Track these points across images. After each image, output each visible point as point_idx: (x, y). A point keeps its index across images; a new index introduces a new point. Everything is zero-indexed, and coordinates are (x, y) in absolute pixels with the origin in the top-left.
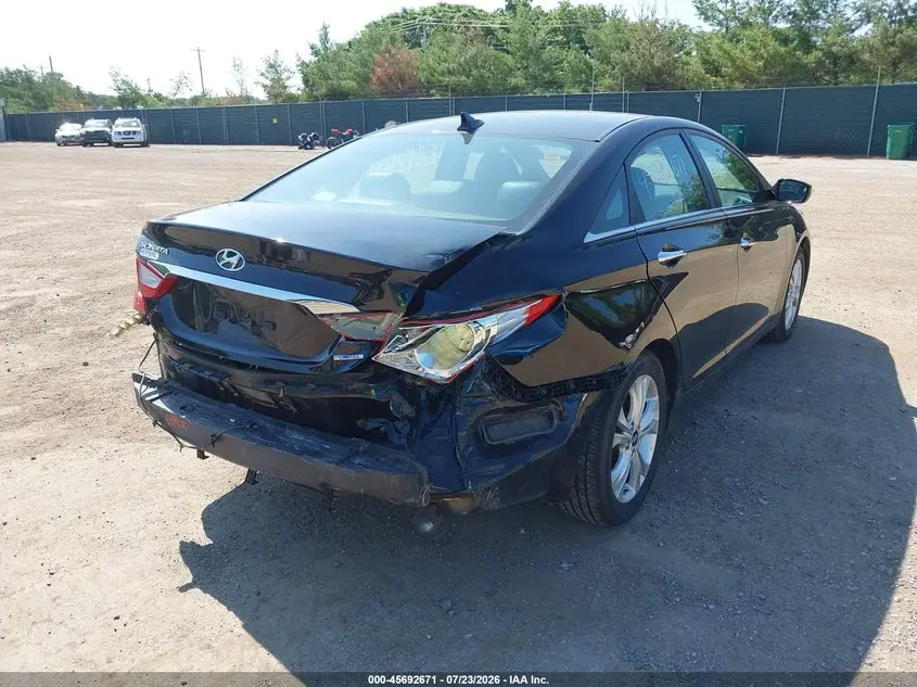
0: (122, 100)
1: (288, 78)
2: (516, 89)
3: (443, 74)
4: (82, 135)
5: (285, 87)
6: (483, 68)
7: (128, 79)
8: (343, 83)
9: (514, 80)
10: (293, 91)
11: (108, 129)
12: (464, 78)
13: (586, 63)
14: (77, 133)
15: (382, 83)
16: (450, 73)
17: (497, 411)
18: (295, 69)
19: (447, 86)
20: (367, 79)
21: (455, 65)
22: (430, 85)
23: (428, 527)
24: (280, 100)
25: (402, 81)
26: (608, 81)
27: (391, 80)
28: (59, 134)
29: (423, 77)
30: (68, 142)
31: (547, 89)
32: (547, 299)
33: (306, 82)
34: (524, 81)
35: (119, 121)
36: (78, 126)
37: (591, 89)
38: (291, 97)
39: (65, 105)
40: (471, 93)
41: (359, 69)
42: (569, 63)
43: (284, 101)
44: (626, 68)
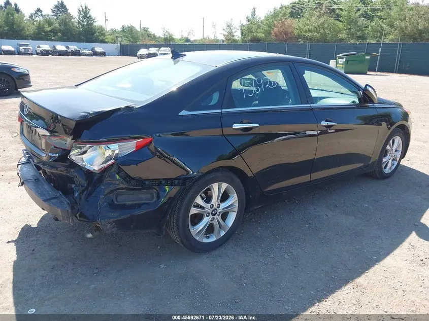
0: (166, 39)
1: (235, 32)
2: (342, 40)
3: (306, 31)
4: (147, 54)
5: (233, 36)
6: (327, 29)
7: (169, 31)
8: (259, 35)
9: (341, 35)
10: (236, 38)
11: (157, 52)
12: (316, 34)
13: (382, 27)
14: (145, 53)
15: (276, 36)
16: (310, 31)
17: (122, 189)
18: (238, 28)
19: (307, 37)
20: (270, 33)
21: (312, 27)
22: (299, 36)
23: (90, 236)
24: (230, 41)
25: (286, 34)
26: (391, 37)
27: (281, 33)
28: (139, 53)
29: (296, 32)
30: (142, 57)
31: (358, 40)
32: (146, 140)
33: (242, 34)
34: (346, 36)
35: (162, 49)
36: (146, 50)
37: (382, 41)
38: (235, 41)
39: (143, 41)
40: (318, 41)
41: (266, 28)
42: (372, 27)
43: (231, 42)
44: (402, 30)
